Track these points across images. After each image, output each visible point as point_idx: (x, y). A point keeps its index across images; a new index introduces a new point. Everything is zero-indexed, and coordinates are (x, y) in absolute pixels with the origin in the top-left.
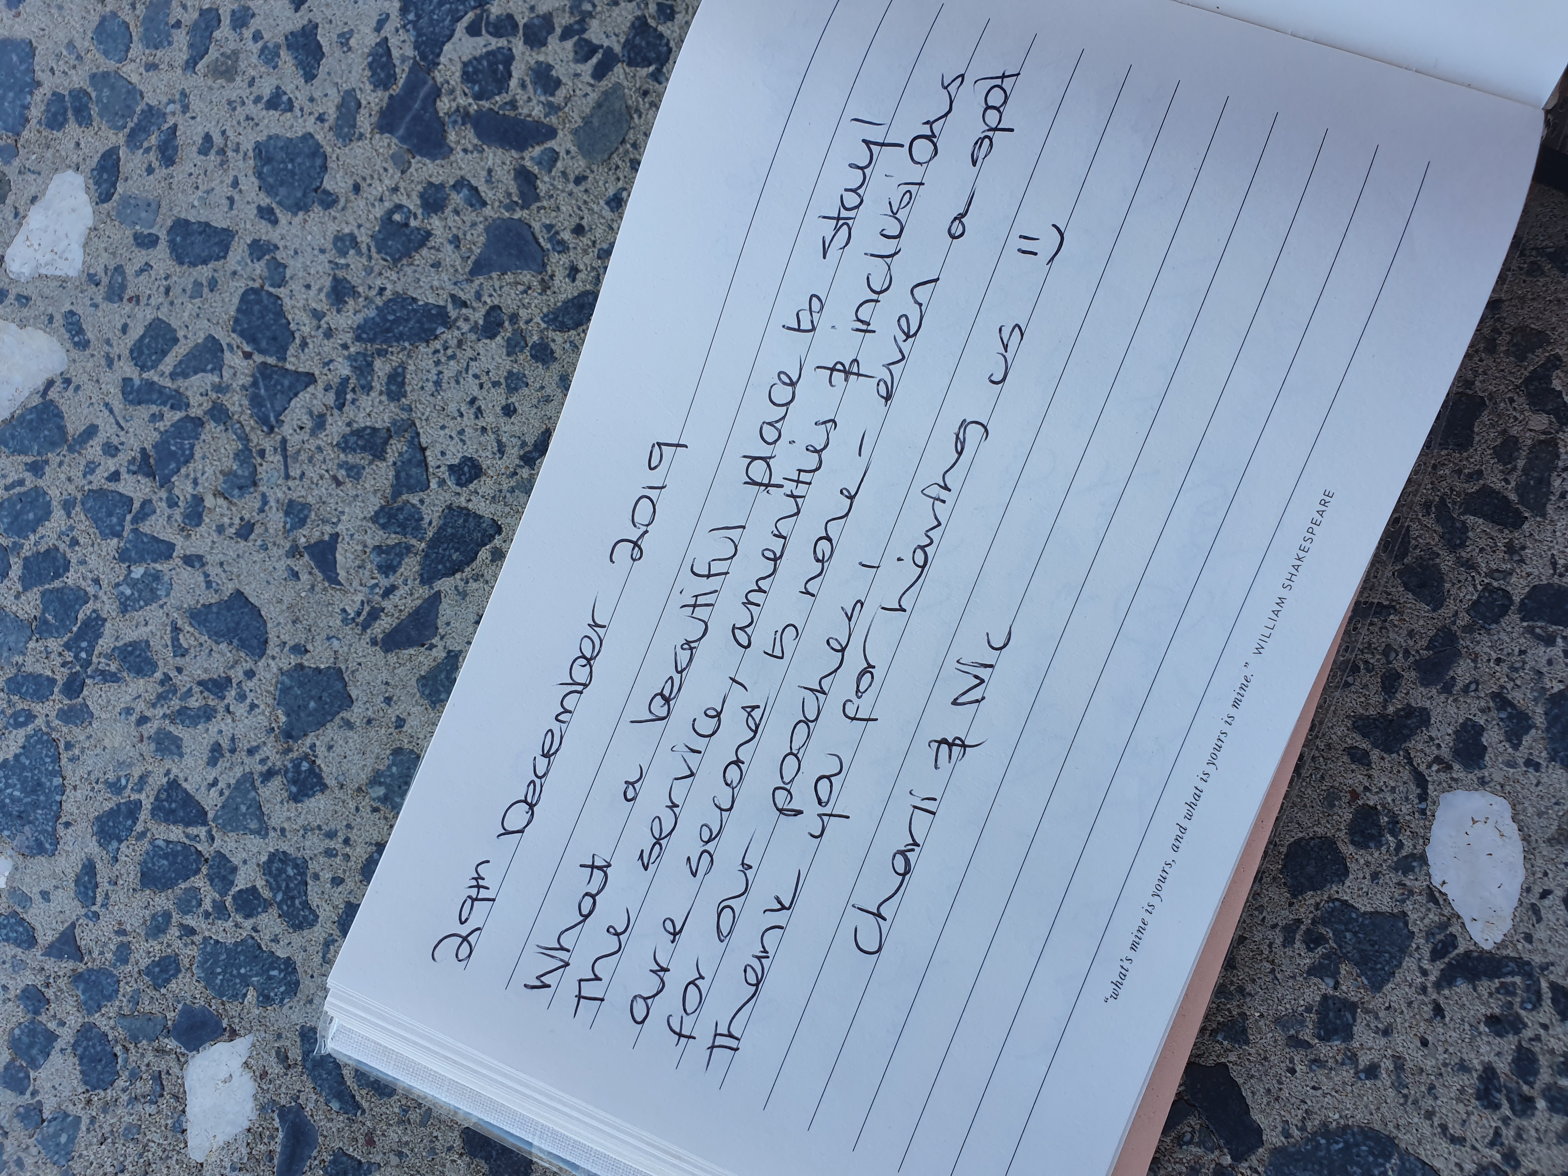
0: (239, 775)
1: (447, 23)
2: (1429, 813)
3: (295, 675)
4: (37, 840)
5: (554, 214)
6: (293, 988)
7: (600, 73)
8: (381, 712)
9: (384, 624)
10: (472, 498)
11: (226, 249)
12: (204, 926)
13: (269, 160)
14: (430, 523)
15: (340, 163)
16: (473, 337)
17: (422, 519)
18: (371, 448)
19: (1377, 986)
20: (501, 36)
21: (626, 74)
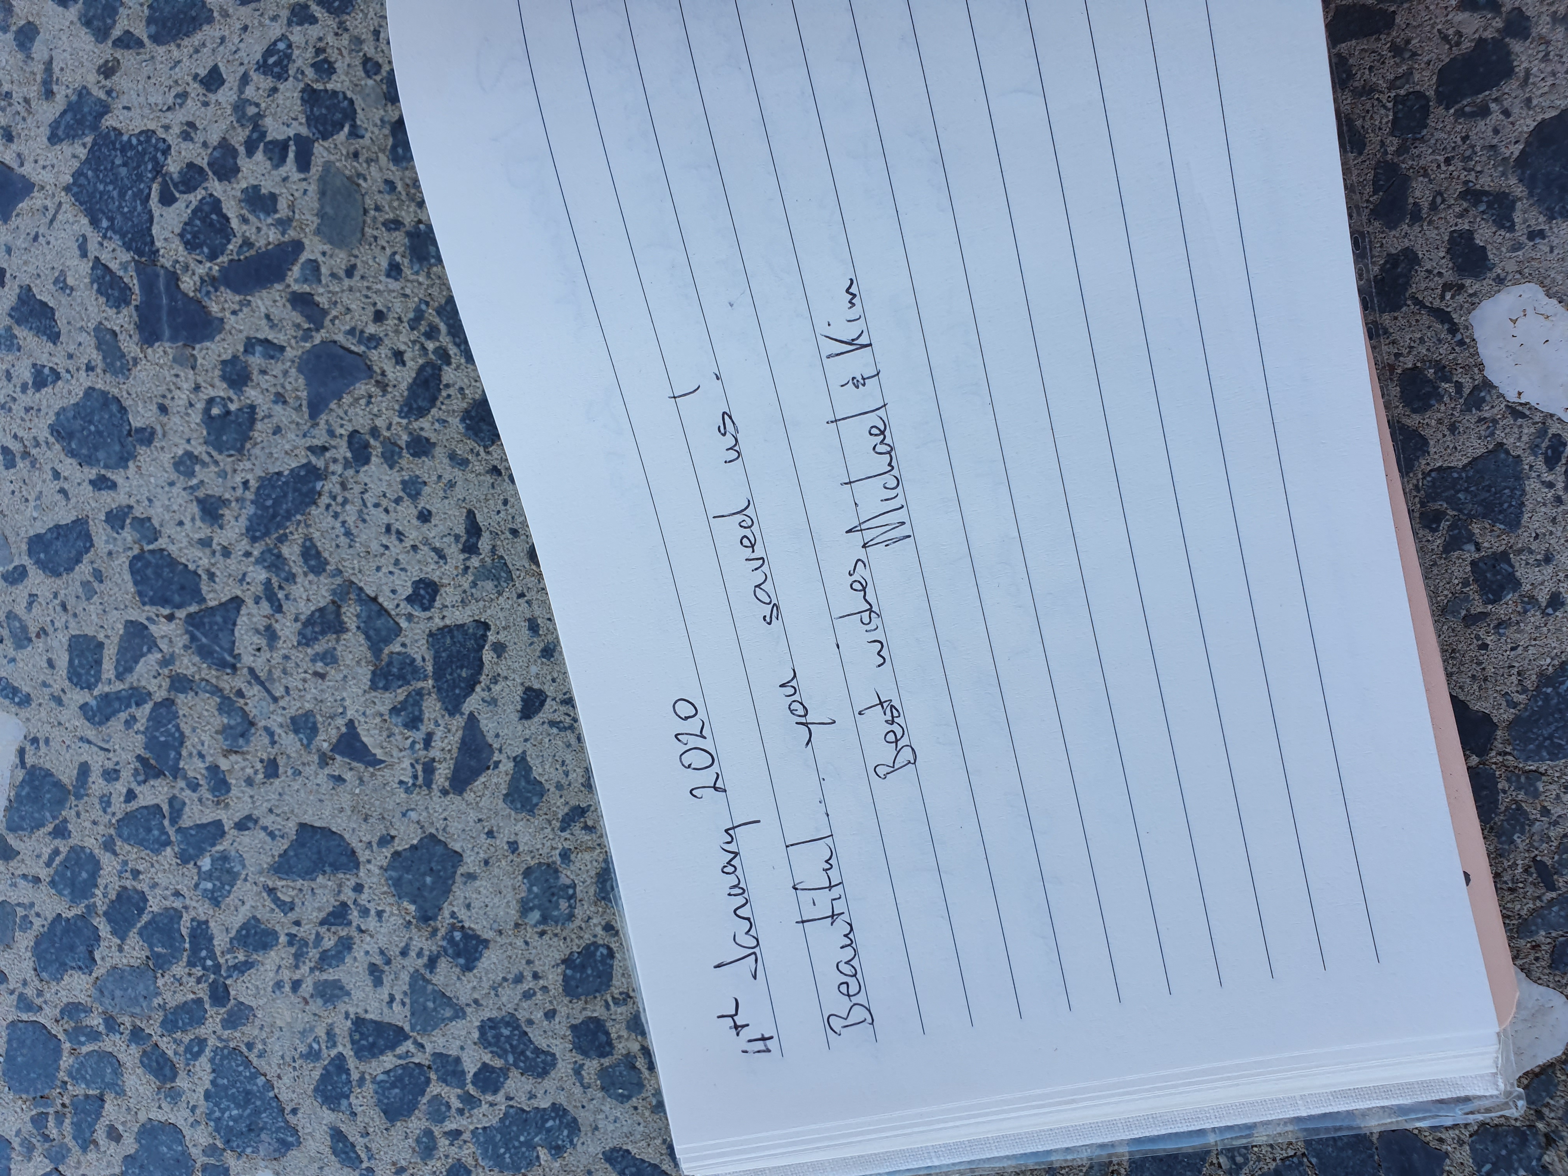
0: (407, 979)
1: (139, 208)
2: (1468, 341)
3: (397, 864)
4: (278, 1140)
5: (348, 317)
6: (574, 1127)
7: (304, 163)
8: (492, 849)
9: (443, 773)
10: (445, 613)
11: (88, 537)
12: (465, 1123)
13: (71, 436)
14: (424, 660)
15: (134, 396)
16: (350, 472)
17: (414, 660)
18: (329, 628)
19: (1514, 523)
20: (195, 189)
21: (327, 149)
